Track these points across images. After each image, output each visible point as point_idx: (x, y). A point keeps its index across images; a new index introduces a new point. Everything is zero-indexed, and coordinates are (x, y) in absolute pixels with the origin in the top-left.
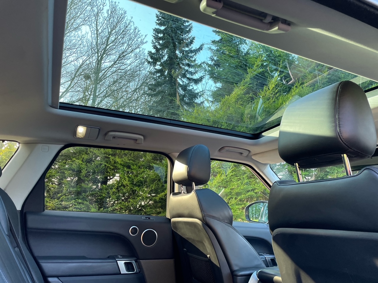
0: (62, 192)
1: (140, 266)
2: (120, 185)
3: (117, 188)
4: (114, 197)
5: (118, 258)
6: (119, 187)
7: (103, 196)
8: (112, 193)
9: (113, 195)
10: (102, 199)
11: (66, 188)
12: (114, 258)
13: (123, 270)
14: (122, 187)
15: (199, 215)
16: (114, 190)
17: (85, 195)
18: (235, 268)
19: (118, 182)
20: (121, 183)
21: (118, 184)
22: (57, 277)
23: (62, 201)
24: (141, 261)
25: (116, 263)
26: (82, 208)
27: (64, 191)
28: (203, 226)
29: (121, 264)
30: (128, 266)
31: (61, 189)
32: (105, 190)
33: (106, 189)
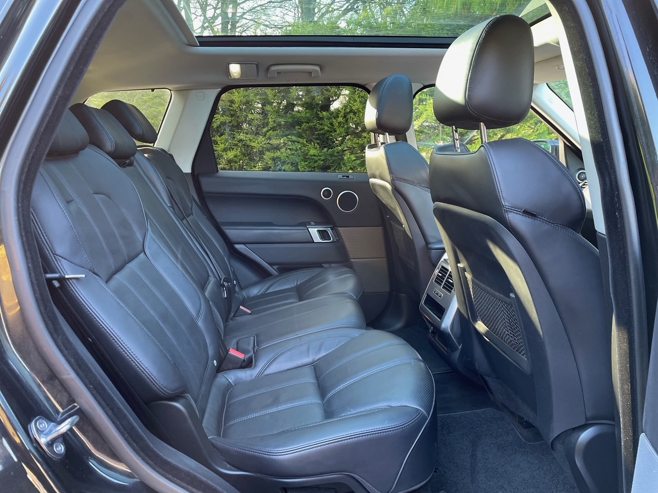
0: (267, 124)
1: (337, 234)
2: (348, 110)
3: (345, 117)
4: (342, 130)
5: (310, 224)
6: (347, 113)
7: (326, 129)
8: (337, 124)
9: (339, 128)
10: (324, 134)
11: (272, 119)
12: (305, 224)
13: (317, 238)
14: (352, 115)
15: (388, 177)
16: (340, 119)
17: (300, 129)
18: (431, 240)
19: (345, 107)
20: (349, 107)
21: (345, 110)
22: (244, 244)
23: (270, 138)
24: (339, 228)
25: (307, 231)
26: (298, 148)
27: (271, 124)
28: (392, 192)
29: (314, 232)
30: (323, 234)
31: (266, 121)
32: (326, 120)
33: (329, 119)
